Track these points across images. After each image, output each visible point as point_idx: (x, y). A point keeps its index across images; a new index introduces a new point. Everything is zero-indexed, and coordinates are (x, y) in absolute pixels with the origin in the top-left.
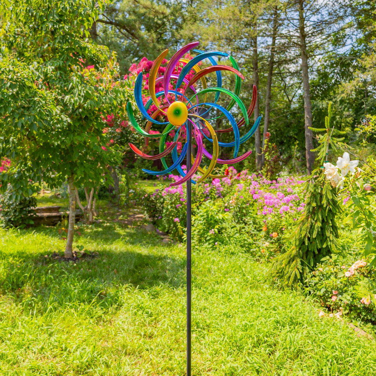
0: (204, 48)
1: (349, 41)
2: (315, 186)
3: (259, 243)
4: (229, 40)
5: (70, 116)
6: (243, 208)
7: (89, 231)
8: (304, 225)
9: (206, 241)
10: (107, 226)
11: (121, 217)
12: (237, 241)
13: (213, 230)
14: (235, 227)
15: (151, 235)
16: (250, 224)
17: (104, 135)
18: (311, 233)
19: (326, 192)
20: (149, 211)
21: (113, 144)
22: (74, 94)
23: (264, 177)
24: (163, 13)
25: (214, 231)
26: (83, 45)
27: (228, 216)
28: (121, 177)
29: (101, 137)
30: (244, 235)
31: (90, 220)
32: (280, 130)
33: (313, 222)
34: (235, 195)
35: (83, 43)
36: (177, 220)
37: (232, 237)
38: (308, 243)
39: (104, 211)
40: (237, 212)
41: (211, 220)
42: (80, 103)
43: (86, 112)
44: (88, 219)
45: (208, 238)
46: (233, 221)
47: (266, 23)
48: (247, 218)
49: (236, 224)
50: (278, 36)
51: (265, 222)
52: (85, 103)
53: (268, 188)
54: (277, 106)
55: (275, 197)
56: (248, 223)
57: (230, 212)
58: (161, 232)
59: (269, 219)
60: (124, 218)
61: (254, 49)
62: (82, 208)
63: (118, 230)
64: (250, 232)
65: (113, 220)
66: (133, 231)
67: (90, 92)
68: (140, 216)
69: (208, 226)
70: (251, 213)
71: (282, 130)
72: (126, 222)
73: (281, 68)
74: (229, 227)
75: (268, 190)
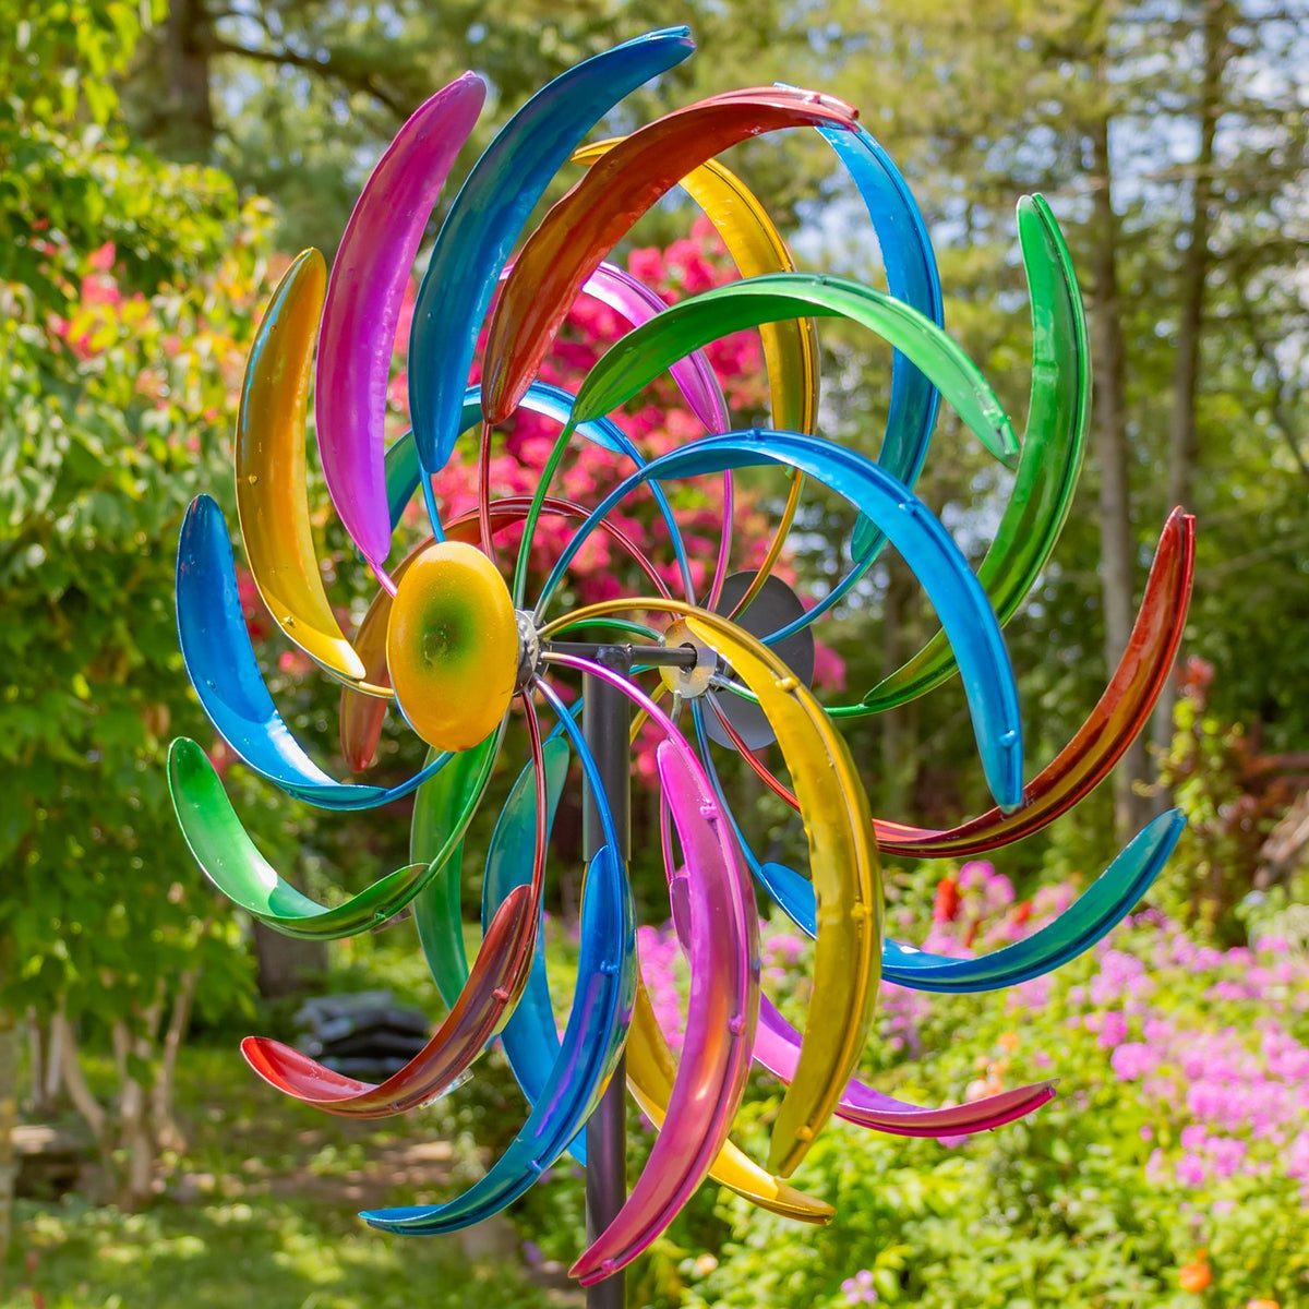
0: (813, 184)
4: (955, 144)
6: (1050, 1130)
7: (124, 1254)
11: (326, 1159)
13: (865, 1278)
15: (489, 1286)
16: (1102, 1236)
20: (484, 1133)
23: (1175, 926)
25: (875, 1286)
26: (70, 170)
27: (959, 1181)
29: (181, 708)
31: (139, 1182)
32: (1254, 636)
34: (1000, 1048)
35: (73, 158)
39: (229, 1120)
40: (1013, 1157)
41: (853, 1209)
42: (29, 515)
43: (71, 567)
44: (123, 1177)
46: (994, 1212)
47: (1161, 43)
48: (1077, 1196)
49: (1011, 1239)
50: (1234, 109)
51: (1195, 1232)
52: (61, 513)
53: (1198, 990)
54: (1234, 502)
55: (1253, 1064)
56: (1088, 1230)
57: (969, 1158)
58: (552, 1266)
59: (1222, 1215)
60: (342, 1167)
61: (1097, 183)
62: (94, 1114)
63: (293, 1253)
64: (1103, 1289)
65: (281, 1175)
66: (382, 1257)
67: (94, 445)
68: (440, 1150)
69: (832, 1249)
70: (1104, 1158)
71: (1269, 635)
72: (354, 1192)
73: (1254, 289)
74: (969, 1249)
75: (1205, 1007)
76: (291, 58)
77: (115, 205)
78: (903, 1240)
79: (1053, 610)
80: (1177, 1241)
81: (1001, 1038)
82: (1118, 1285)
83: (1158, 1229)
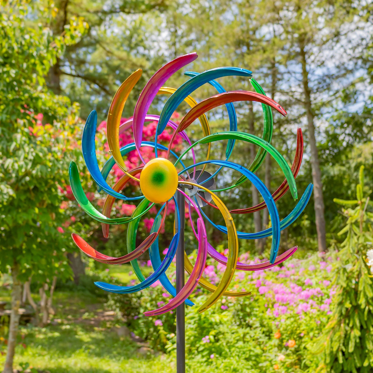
1: (361, 98)
2: (348, 278)
3: (271, 355)
5: (12, 186)
6: (246, 305)
7: (41, 336)
8: (335, 333)
9: (199, 352)
10: (66, 329)
11: (86, 315)
12: (240, 352)
13: (207, 337)
14: (237, 332)
15: (123, 341)
16: (257, 327)
17: (62, 211)
18: (346, 345)
19: (364, 288)
20: (121, 309)
21: (75, 223)
22: (19, 157)
24: (141, 66)
25: (209, 339)
26: (35, 95)
27: (227, 316)
28: (89, 262)
29: (58, 214)
30: (250, 343)
31: (44, 321)
33: (348, 328)
34: (235, 288)
35: (35, 93)
36: (158, 323)
37: (233, 346)
38: (343, 360)
39: (64, 307)
40: (238, 311)
41: (204, 322)
42: (26, 170)
43: (35, 182)
44: (41, 320)
45: (201, 349)
46: (234, 323)
47: (263, 78)
48: (252, 319)
49: (238, 329)
50: (278, 91)
51: (277, 326)
52: (33, 169)
53: (275, 276)
54: (279, 174)
55: (289, 290)
56: (254, 326)
57: (229, 311)
58: (137, 337)
59: (283, 322)
60: (90, 317)
61: (250, 107)
62: (34, 306)
63: (80, 335)
64: (257, 339)
65: (76, 319)
66: (100, 336)
67: (41, 155)
68: (111, 313)
69: (200, 331)
70: (256, 311)
71: (286, 202)
72: (92, 322)
73: (282, 129)
74: (229, 331)
75: (277, 279)
76: (78, 76)
77: (44, 104)
78: (215, 329)
79: (241, 197)
80: (274, 328)
81: (235, 286)
82: (260, 338)
83: (268, 326)
